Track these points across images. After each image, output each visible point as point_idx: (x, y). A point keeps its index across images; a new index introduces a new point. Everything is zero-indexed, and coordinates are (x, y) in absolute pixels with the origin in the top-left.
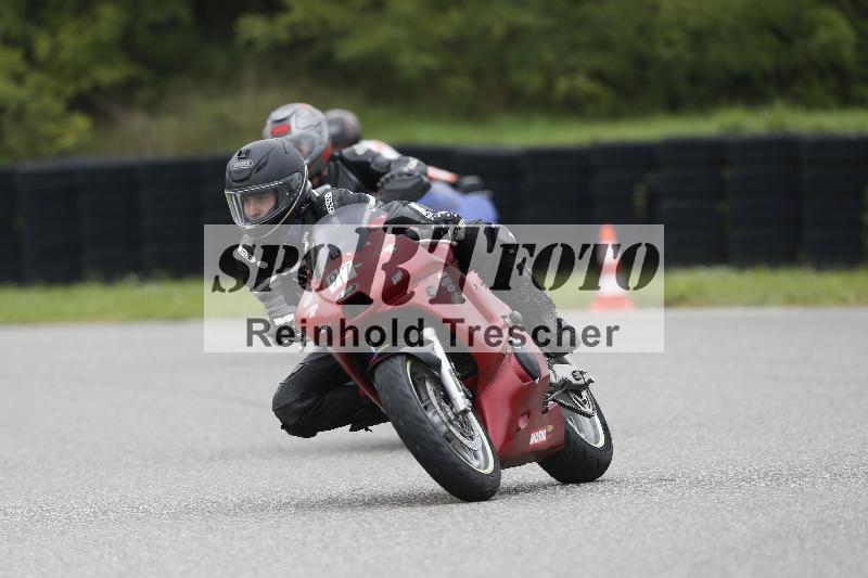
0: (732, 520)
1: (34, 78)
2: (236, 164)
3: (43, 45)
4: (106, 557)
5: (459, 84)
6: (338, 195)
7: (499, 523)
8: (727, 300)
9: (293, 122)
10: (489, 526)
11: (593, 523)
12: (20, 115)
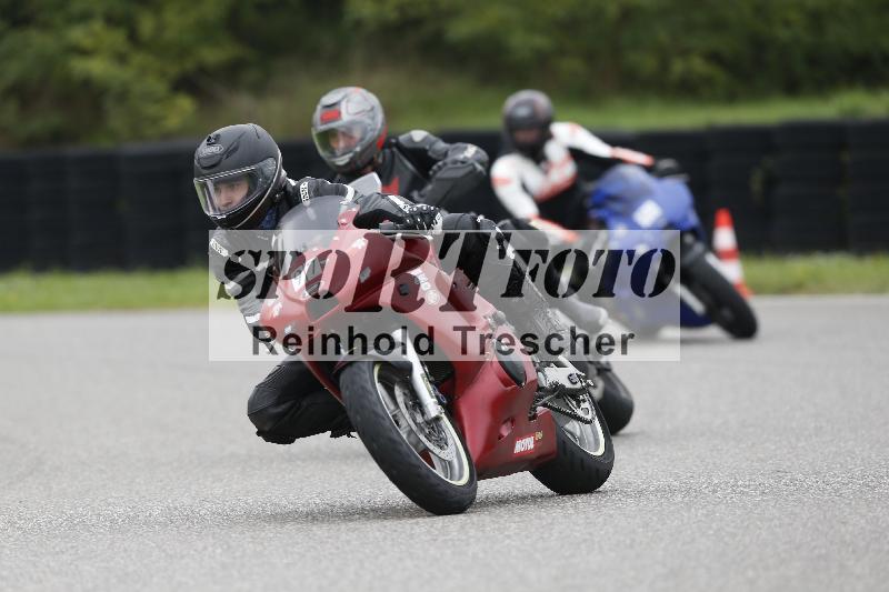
0: (850, 514)
1: (138, 59)
2: (205, 150)
3: (147, 25)
4: (210, 549)
5: (571, 65)
6: (314, 185)
7: (611, 516)
8: (846, 288)
9: (343, 108)
10: (600, 519)
11: (707, 516)
12: (123, 96)
